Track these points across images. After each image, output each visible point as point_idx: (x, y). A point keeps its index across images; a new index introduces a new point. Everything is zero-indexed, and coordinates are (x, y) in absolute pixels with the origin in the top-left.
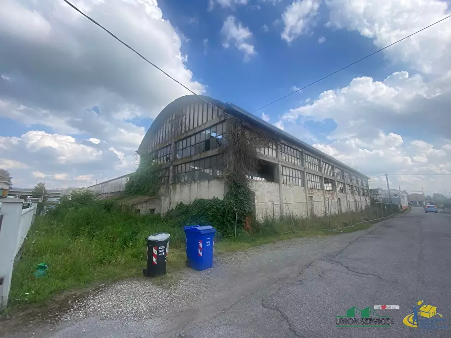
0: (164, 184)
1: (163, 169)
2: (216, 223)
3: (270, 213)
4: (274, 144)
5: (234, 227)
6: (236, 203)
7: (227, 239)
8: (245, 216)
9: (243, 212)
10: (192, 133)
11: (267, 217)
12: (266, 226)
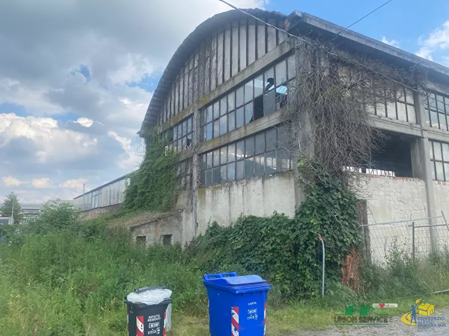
0: (184, 189)
1: (183, 161)
2: (279, 267)
3: (404, 246)
4: (408, 92)
5: (321, 277)
6: (322, 226)
7: (303, 301)
8: (345, 253)
9: (339, 244)
10: (228, 87)
11: (396, 255)
12: (395, 275)
